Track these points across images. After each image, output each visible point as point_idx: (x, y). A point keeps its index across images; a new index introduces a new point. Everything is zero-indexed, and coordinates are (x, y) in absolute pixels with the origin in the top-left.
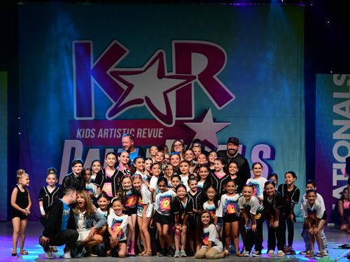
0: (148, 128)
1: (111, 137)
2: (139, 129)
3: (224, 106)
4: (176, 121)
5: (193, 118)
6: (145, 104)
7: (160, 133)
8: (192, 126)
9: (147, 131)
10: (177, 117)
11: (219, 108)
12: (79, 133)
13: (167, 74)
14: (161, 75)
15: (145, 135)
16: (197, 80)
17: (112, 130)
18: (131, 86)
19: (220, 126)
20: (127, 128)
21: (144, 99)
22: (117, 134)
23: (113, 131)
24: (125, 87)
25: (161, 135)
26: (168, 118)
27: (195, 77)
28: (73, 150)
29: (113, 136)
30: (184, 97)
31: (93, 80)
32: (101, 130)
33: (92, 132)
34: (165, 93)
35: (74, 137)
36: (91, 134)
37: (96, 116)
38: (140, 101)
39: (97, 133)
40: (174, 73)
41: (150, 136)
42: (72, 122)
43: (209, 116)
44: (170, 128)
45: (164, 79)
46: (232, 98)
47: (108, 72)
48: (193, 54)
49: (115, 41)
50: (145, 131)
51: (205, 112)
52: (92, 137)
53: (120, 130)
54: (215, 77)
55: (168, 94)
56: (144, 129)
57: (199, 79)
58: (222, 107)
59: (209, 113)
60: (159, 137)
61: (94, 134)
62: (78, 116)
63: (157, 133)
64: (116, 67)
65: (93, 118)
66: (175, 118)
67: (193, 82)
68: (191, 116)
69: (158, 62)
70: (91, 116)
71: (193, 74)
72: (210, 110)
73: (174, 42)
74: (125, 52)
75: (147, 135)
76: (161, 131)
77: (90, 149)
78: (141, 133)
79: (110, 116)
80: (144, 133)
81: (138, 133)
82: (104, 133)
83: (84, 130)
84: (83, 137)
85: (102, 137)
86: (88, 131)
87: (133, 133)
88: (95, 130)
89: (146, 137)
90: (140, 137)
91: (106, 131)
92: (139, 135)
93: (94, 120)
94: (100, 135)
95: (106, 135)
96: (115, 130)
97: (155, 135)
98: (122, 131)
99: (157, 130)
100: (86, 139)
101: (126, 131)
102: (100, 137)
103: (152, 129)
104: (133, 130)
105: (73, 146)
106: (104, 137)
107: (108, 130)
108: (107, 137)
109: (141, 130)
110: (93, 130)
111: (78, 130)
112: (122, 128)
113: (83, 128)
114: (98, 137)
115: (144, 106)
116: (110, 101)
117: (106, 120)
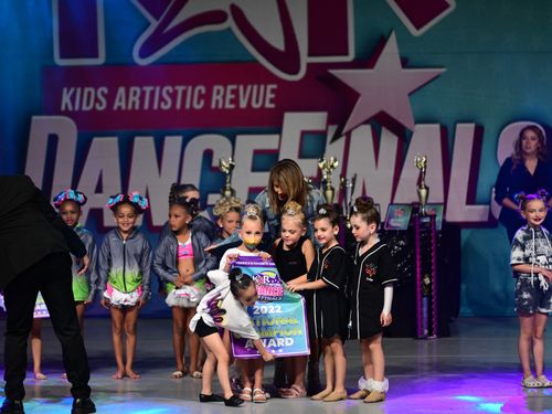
0: (238, 84)
1: (146, 106)
2: (216, 88)
3: (428, 27)
4: (310, 66)
5: (350, 58)
6: (230, 23)
7: (270, 96)
9: (235, 92)
11: (415, 32)
12: (66, 99)
15: (232, 101)
17: (148, 89)
20: (186, 83)
21: (229, 11)
22: (161, 99)
23: (153, 93)
25: (272, 101)
28: (53, 140)
29: (151, 104)
32: (122, 90)
33: (100, 96)
35: (54, 108)
36: (97, 100)
38: (218, 17)
39: (111, 98)
41: (243, 104)
42: (50, 71)
43: (391, 51)
44: (293, 83)
50: (233, 92)
51: (382, 42)
52: (99, 108)
53: (170, 89)
56: (230, 87)
58: (423, 30)
59: (392, 45)
60: (268, 105)
61: (104, 102)
62: (63, 56)
63: (262, 97)
65: (100, 60)
66: (305, 59)
68: (346, 54)
70: (95, 55)
75: (235, 101)
76: (273, 91)
77: (95, 140)
78: (221, 97)
79: (143, 54)
80: (229, 96)
81: (215, 97)
82: (128, 99)
83: (79, 90)
84: (77, 108)
85: (124, 107)
86: (89, 93)
87: (201, 96)
88: (106, 90)
89: (232, 106)
90: (220, 106)
91: (135, 93)
92: (217, 102)
93: (104, 65)
94: (119, 103)
95: (134, 103)
96: (158, 89)
97: (257, 102)
98: (175, 92)
99: (262, 87)
100: (86, 112)
101: (185, 93)
102: (119, 108)
103: (249, 88)
104: (203, 89)
105: (52, 132)
106: (130, 107)
107: (138, 90)
108: (137, 107)
109: (221, 88)
110: (100, 90)
111: (65, 90)
112: (173, 86)
113: (76, 87)
114: (115, 108)
115: (229, 29)
116: (142, 16)
117: (135, 64)
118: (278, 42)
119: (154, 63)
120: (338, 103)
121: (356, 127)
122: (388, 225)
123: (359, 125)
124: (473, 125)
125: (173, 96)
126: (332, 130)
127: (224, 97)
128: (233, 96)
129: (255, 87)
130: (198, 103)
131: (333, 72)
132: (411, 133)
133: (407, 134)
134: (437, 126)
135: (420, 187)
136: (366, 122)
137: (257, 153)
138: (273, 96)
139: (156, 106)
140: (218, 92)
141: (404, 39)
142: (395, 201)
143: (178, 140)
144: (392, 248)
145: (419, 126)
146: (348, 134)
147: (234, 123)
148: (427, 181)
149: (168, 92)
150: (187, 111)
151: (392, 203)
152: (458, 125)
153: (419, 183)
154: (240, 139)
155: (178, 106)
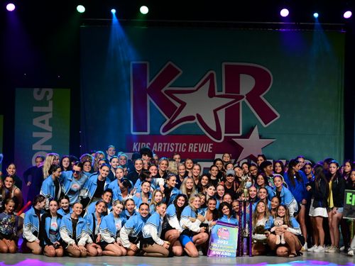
0: (199, 143)
1: (164, 150)
2: (190, 144)
3: (269, 124)
5: (240, 135)
6: (196, 120)
7: (210, 148)
8: (240, 142)
9: (197, 146)
10: (226, 133)
11: (265, 126)
12: (135, 147)
13: (217, 94)
14: (211, 94)
16: (245, 99)
17: (165, 144)
18: (183, 104)
20: (180, 142)
21: (196, 116)
22: (170, 148)
23: (167, 145)
24: (178, 105)
25: (211, 150)
26: (217, 134)
27: (242, 97)
29: (166, 150)
30: (232, 115)
31: (149, 98)
32: (155, 144)
34: (215, 111)
37: (151, 131)
38: (192, 118)
39: (151, 146)
40: (223, 93)
41: (200, 151)
42: (129, 136)
44: (219, 143)
45: (214, 98)
46: (276, 116)
47: (163, 91)
48: (241, 75)
49: (170, 62)
51: (252, 129)
54: (261, 96)
55: (218, 112)
56: (195, 144)
57: (247, 99)
58: (267, 125)
59: (256, 130)
60: (209, 151)
62: (134, 131)
63: (207, 148)
64: (170, 86)
65: (148, 133)
66: (223, 135)
67: (241, 101)
68: (239, 133)
69: (209, 82)
70: (146, 131)
71: (241, 94)
72: (256, 127)
73: (224, 64)
74: (179, 72)
75: (197, 149)
76: (211, 146)
78: (192, 148)
79: (164, 131)
80: (195, 147)
81: (190, 148)
83: (140, 144)
85: (156, 150)
86: (143, 145)
87: (184, 147)
88: (149, 144)
89: (196, 151)
90: (191, 151)
93: (150, 135)
94: (154, 149)
95: (160, 149)
96: (169, 144)
97: (205, 150)
98: (175, 145)
99: (207, 144)
101: (179, 146)
103: (203, 144)
104: (185, 145)
106: (158, 150)
107: (161, 144)
109: (192, 144)
110: (147, 144)
111: (135, 144)
112: (175, 143)
113: (139, 142)
115: (196, 123)
116: (164, 117)
117: (161, 135)
120: (235, 151)
123: (243, 160)
124: (285, 161)
125: (174, 147)
126: (233, 161)
129: (205, 144)
130: (184, 150)
136: (245, 158)
137: (205, 168)
139: (168, 150)
140: (191, 146)
141: (260, 128)
146: (239, 163)
147: (197, 158)
149: (172, 145)
155: (176, 150)
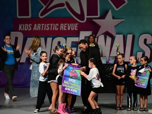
0: (67, 23)
1: (42, 29)
2: (61, 24)
4: (87, 18)
5: (98, 16)
6: (65, 7)
7: (76, 27)
9: (67, 26)
12: (20, 27)
15: (66, 28)
17: (43, 25)
19: (117, 21)
20: (53, 23)
21: (65, 3)
22: (46, 27)
23: (44, 26)
25: (77, 28)
28: (16, 39)
32: (35, 25)
35: (17, 30)
36: (29, 27)
37: (32, 15)
38: (62, 5)
39: (32, 27)
41: (69, 29)
43: (110, 15)
44: (83, 23)
50: (66, 25)
51: (107, 12)
52: (29, 30)
53: (49, 25)
56: (65, 24)
58: (119, 9)
60: (76, 29)
61: (31, 28)
63: (74, 27)
65: (30, 17)
66: (86, 17)
68: (97, 15)
72: (110, 10)
75: (67, 28)
76: (77, 25)
77: (28, 38)
78: (63, 27)
79: (42, 15)
81: (61, 27)
82: (37, 27)
83: (24, 25)
84: (23, 30)
85: (36, 30)
86: (27, 26)
88: (31, 25)
89: (66, 29)
90: (63, 29)
91: (39, 26)
92: (62, 28)
94: (35, 28)
95: (39, 28)
96: (45, 25)
97: (73, 28)
98: (50, 26)
99: (74, 24)
100: (25, 31)
101: (53, 26)
102: (35, 30)
103: (71, 24)
104: (58, 25)
105: (16, 36)
106: (38, 30)
107: (40, 25)
108: (40, 29)
109: (63, 24)
110: (29, 25)
111: (20, 25)
112: (50, 24)
113: (23, 24)
114: (34, 30)
115: (65, 8)
118: (79, 12)
119: (45, 17)
120: (95, 28)
121: (100, 35)
122: (108, 62)
123: (101, 35)
124: (132, 35)
125: (50, 27)
127: (64, 27)
128: (66, 27)
129: (72, 24)
130: (57, 28)
131: (94, 20)
132: (115, 37)
133: (114, 37)
134: (122, 35)
135: (117, 52)
136: (103, 34)
137: (73, 42)
138: (77, 27)
139: (45, 29)
140: (62, 25)
141: (113, 11)
142: (111, 56)
143: (51, 39)
144: (109, 69)
145: (117, 35)
146: (98, 37)
148: (119, 50)
149: (48, 26)
150: (53, 31)
151: (109, 56)
152: (128, 35)
153: (117, 51)
154: (68, 38)
155: (51, 29)
